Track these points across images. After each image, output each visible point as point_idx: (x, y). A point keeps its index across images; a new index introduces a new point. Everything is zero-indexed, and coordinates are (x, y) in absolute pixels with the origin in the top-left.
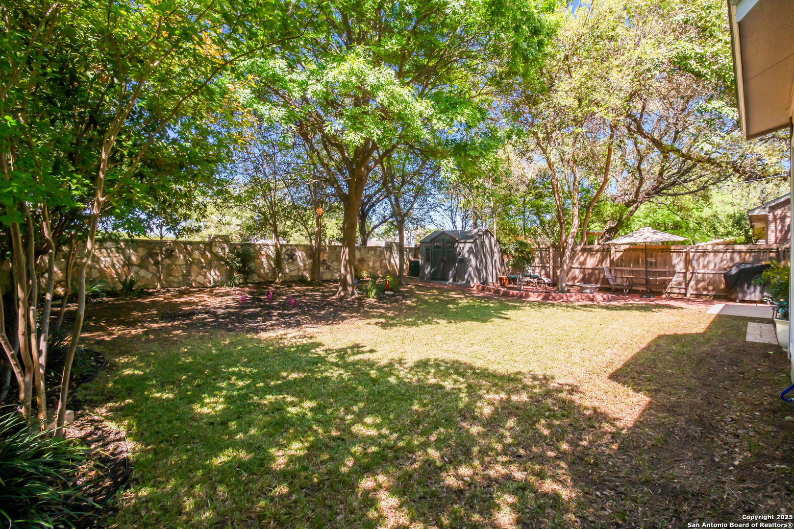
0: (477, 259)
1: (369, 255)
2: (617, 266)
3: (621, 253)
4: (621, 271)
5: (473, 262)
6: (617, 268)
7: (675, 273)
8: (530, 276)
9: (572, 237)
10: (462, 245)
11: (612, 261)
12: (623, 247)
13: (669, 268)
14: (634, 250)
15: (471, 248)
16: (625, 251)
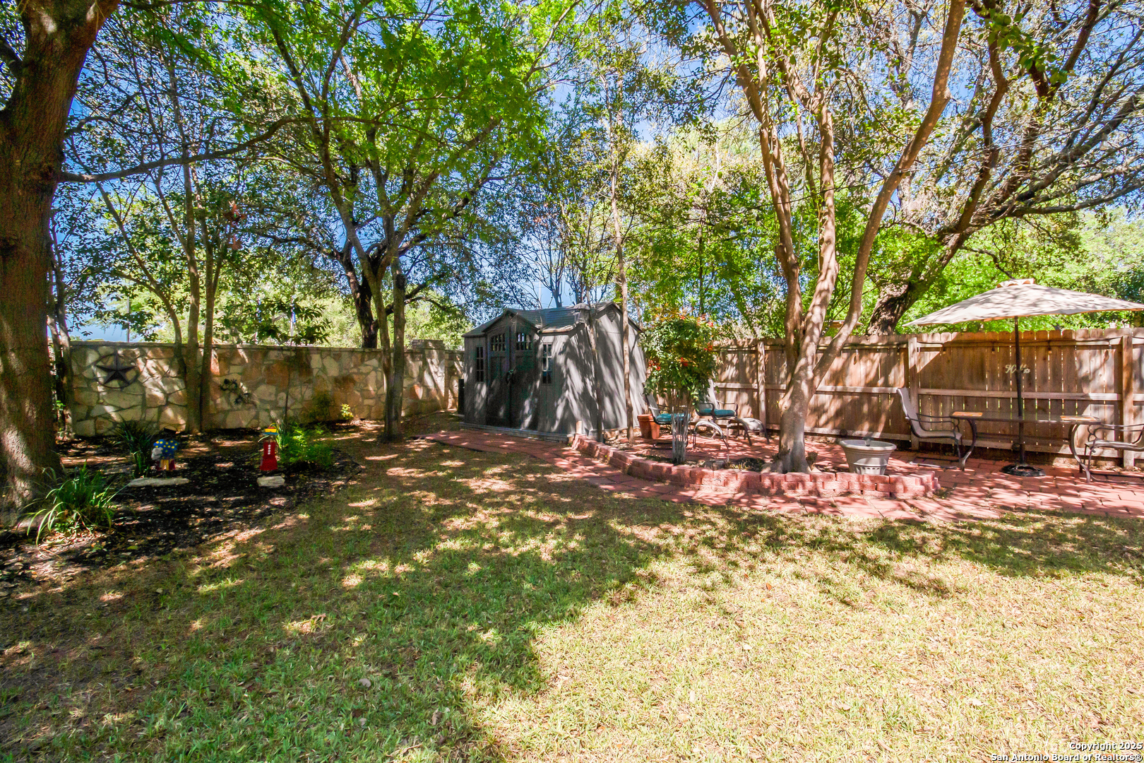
0: (584, 372)
1: (363, 369)
2: (924, 387)
3: (936, 353)
4: (937, 398)
5: (576, 379)
6: (924, 391)
7: (1085, 402)
8: (714, 414)
9: (823, 303)
10: (547, 340)
11: (911, 375)
12: (941, 338)
13: (1069, 390)
14: (970, 344)
15: (567, 344)
16: (945, 347)
